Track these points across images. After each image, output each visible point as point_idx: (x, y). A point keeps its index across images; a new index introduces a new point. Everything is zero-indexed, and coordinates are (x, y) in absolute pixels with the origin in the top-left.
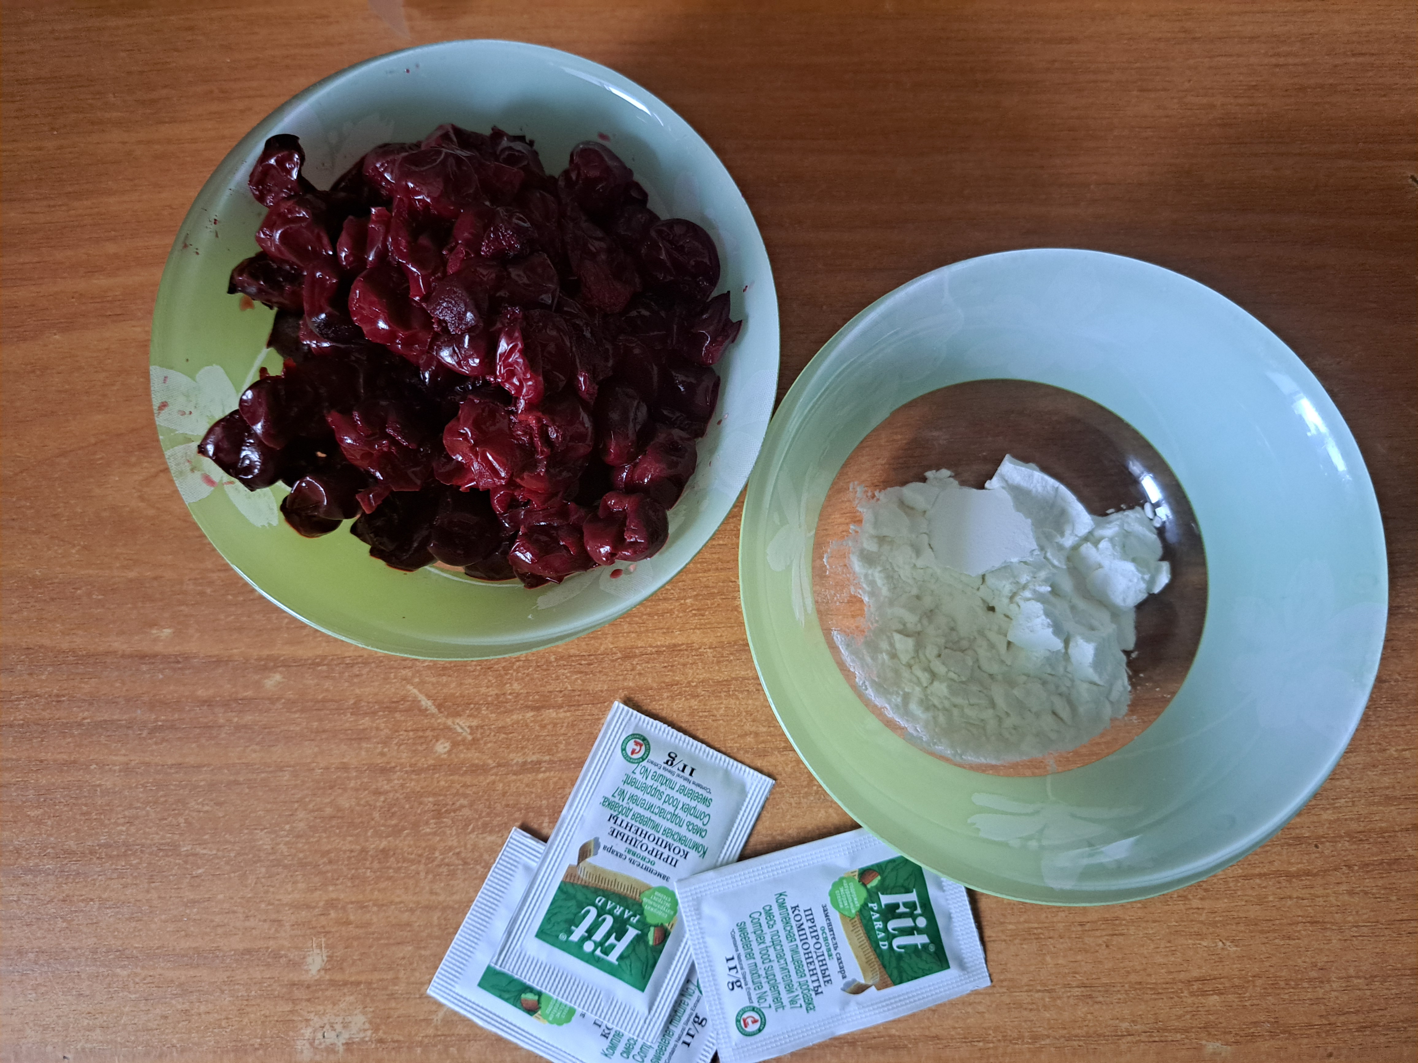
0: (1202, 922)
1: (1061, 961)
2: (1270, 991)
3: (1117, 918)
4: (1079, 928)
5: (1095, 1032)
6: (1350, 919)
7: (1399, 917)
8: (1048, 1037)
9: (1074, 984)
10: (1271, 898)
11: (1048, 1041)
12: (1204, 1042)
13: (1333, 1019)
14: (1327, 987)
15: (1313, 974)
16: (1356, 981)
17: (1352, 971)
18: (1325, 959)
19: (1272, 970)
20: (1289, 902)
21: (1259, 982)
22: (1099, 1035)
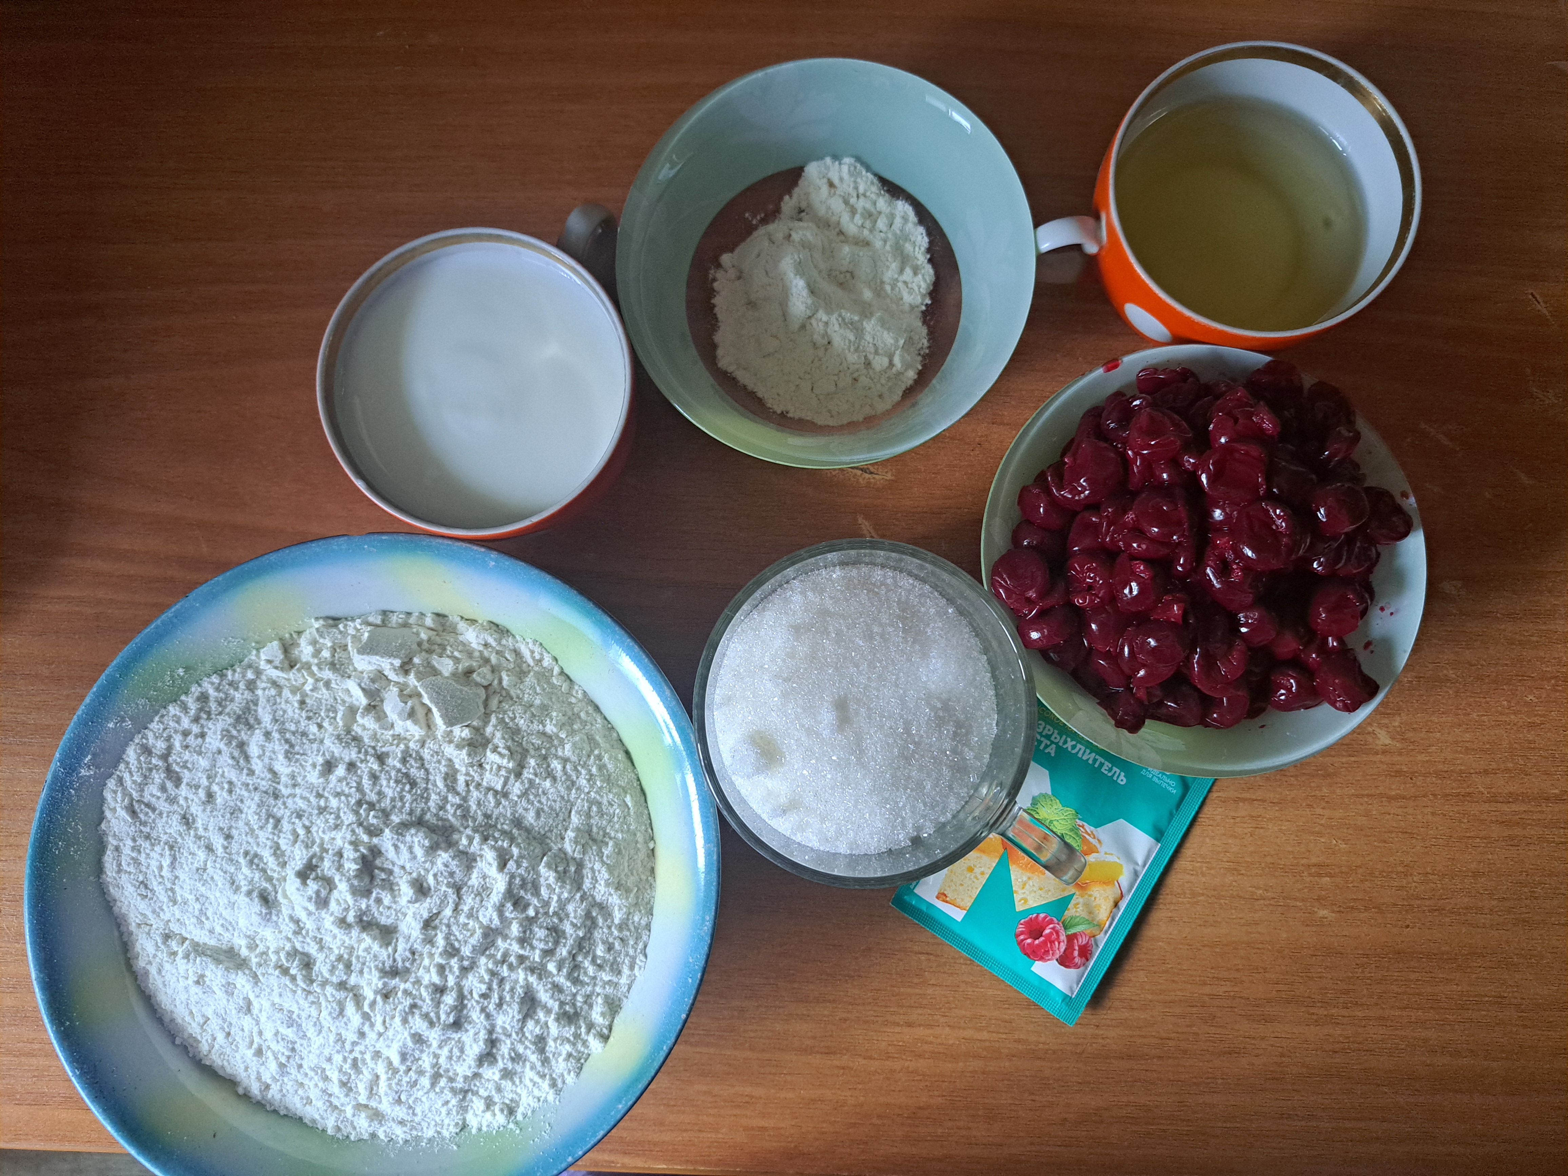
0: (1321, 825)
1: (1216, 842)
2: (1368, 878)
3: (1259, 816)
4: (1232, 821)
5: (1238, 895)
6: (1431, 832)
7: (1468, 835)
8: (1203, 895)
9: (1225, 860)
10: (1374, 813)
11: (1202, 898)
12: (1316, 909)
13: (1412, 903)
14: (1410, 879)
15: (1400, 869)
16: (1431, 877)
17: (1429, 870)
18: (1411, 859)
19: (1371, 863)
20: (1388, 817)
21: (1360, 871)
22: (1240, 897)
